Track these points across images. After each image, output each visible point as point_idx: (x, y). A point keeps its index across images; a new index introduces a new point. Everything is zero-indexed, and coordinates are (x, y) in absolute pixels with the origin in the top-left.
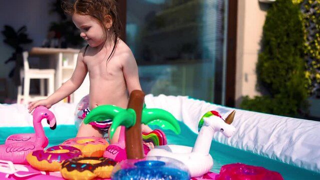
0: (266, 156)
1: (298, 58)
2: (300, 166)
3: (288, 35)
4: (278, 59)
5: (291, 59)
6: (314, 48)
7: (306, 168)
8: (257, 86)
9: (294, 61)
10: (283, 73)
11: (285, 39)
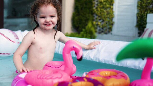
0: (86, 59)
1: (90, 15)
2: (104, 62)
3: (86, 4)
4: (81, 15)
5: (87, 15)
6: (98, 10)
7: (107, 63)
8: (71, 28)
9: (89, 16)
10: (84, 21)
11: (85, 6)
